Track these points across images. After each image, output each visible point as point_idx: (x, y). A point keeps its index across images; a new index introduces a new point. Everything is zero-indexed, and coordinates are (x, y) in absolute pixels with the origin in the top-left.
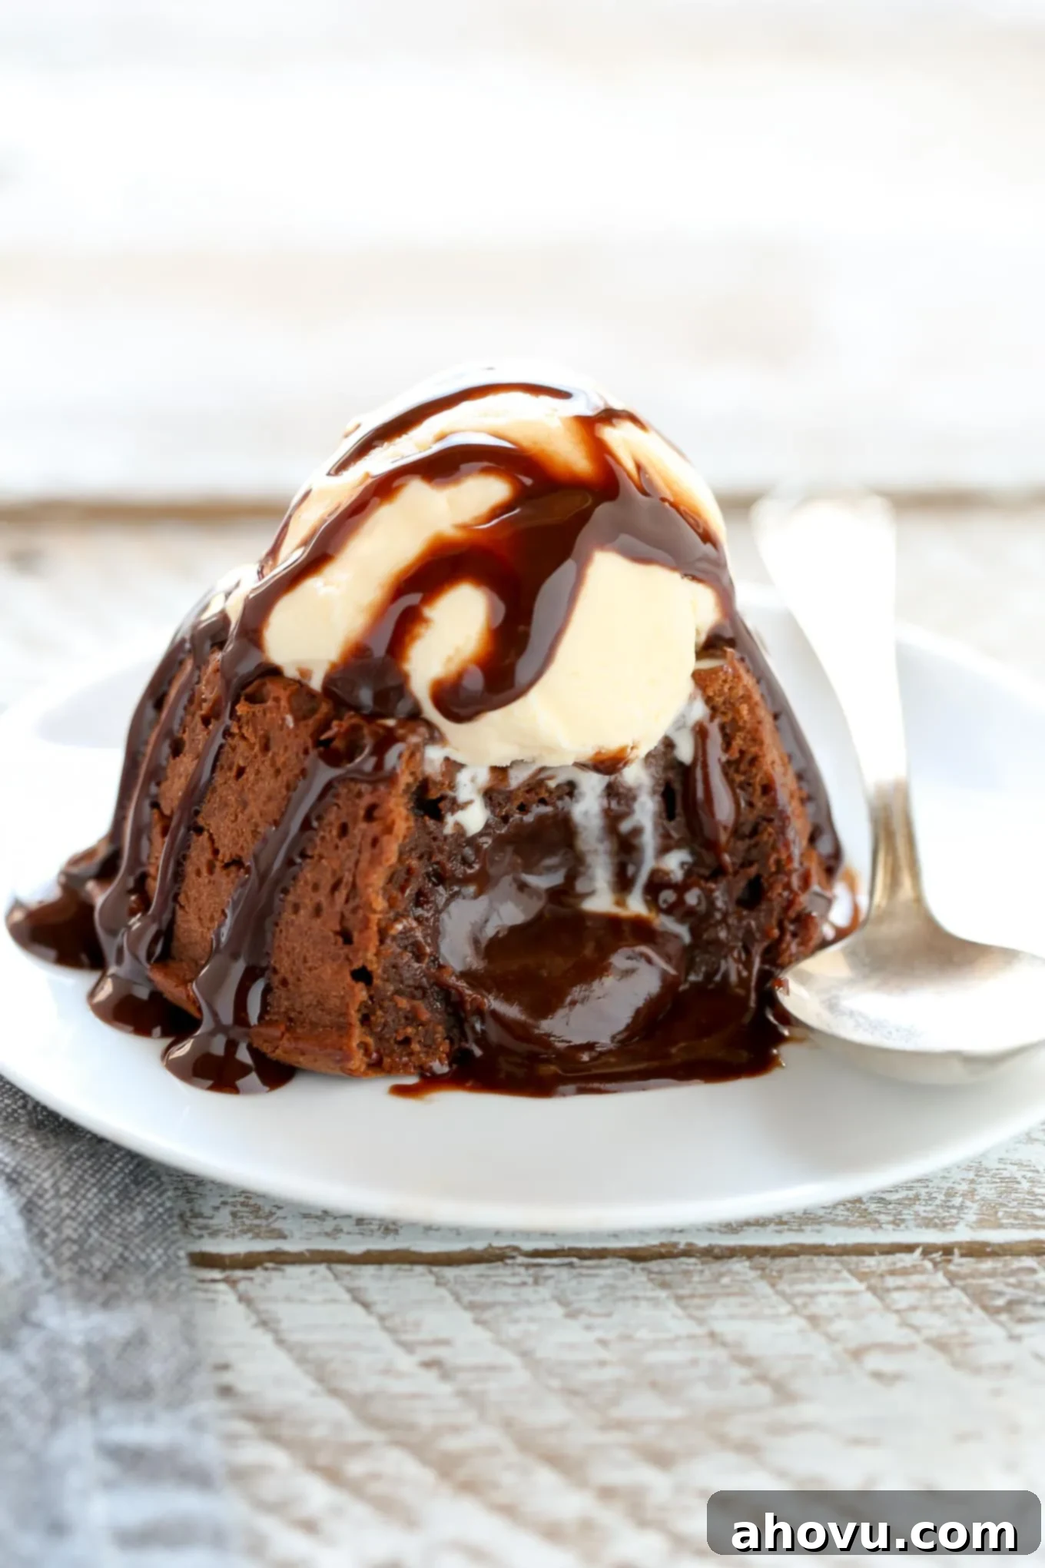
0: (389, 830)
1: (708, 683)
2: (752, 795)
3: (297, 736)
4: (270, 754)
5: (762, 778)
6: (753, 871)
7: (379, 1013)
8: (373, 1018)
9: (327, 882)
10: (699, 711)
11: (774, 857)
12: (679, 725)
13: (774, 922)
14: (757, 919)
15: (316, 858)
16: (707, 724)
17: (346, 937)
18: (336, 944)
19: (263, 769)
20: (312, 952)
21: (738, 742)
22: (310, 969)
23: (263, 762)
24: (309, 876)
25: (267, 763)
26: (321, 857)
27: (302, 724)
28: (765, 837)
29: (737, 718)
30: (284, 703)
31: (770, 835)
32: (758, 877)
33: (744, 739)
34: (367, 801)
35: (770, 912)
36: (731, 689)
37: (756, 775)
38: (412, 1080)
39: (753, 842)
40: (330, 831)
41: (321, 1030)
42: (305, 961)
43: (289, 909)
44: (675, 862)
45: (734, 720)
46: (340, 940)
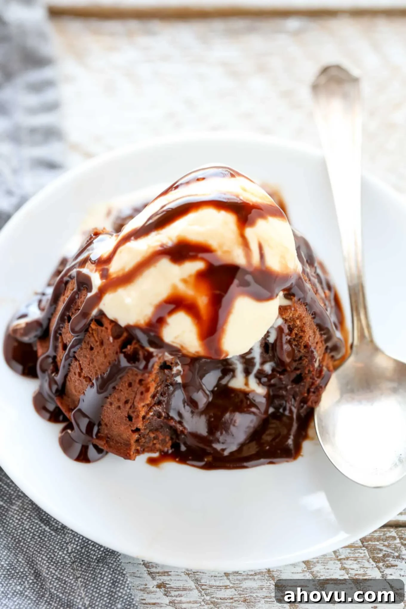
0: (148, 390)
1: (283, 313)
2: (300, 348)
3: (113, 346)
4: (103, 348)
5: (304, 343)
6: (298, 372)
7: (143, 439)
8: (140, 441)
9: (123, 399)
10: (280, 322)
11: (308, 369)
12: (272, 327)
13: (306, 389)
14: (299, 388)
15: (119, 390)
16: (283, 326)
17: (130, 418)
18: (126, 420)
19: (100, 352)
20: (117, 420)
21: (295, 331)
22: (116, 425)
23: (100, 350)
24: (116, 395)
25: (102, 351)
26: (121, 390)
27: (116, 341)
28: (304, 362)
29: (295, 323)
30: (109, 331)
31: (306, 361)
32: (301, 374)
33: (298, 331)
34: (140, 377)
35: (304, 386)
36: (293, 315)
37: (302, 342)
38: (156, 455)
39: (300, 362)
40: (125, 384)
41: (119, 444)
42: (114, 422)
43: (108, 404)
44: (268, 368)
45: (294, 325)
46: (128, 419)
